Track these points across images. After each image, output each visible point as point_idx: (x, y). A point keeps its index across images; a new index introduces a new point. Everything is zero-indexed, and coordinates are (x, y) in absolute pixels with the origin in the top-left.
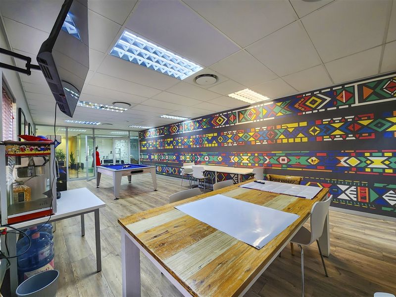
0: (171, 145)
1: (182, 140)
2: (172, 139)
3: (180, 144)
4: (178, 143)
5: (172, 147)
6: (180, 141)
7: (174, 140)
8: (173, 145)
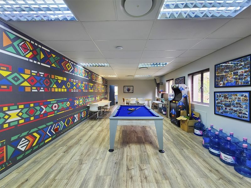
0: (64, 87)
1: (77, 84)
2: (65, 79)
3: (75, 88)
4: (72, 85)
5: (66, 90)
6: (75, 84)
7: (67, 81)
8: (67, 87)
